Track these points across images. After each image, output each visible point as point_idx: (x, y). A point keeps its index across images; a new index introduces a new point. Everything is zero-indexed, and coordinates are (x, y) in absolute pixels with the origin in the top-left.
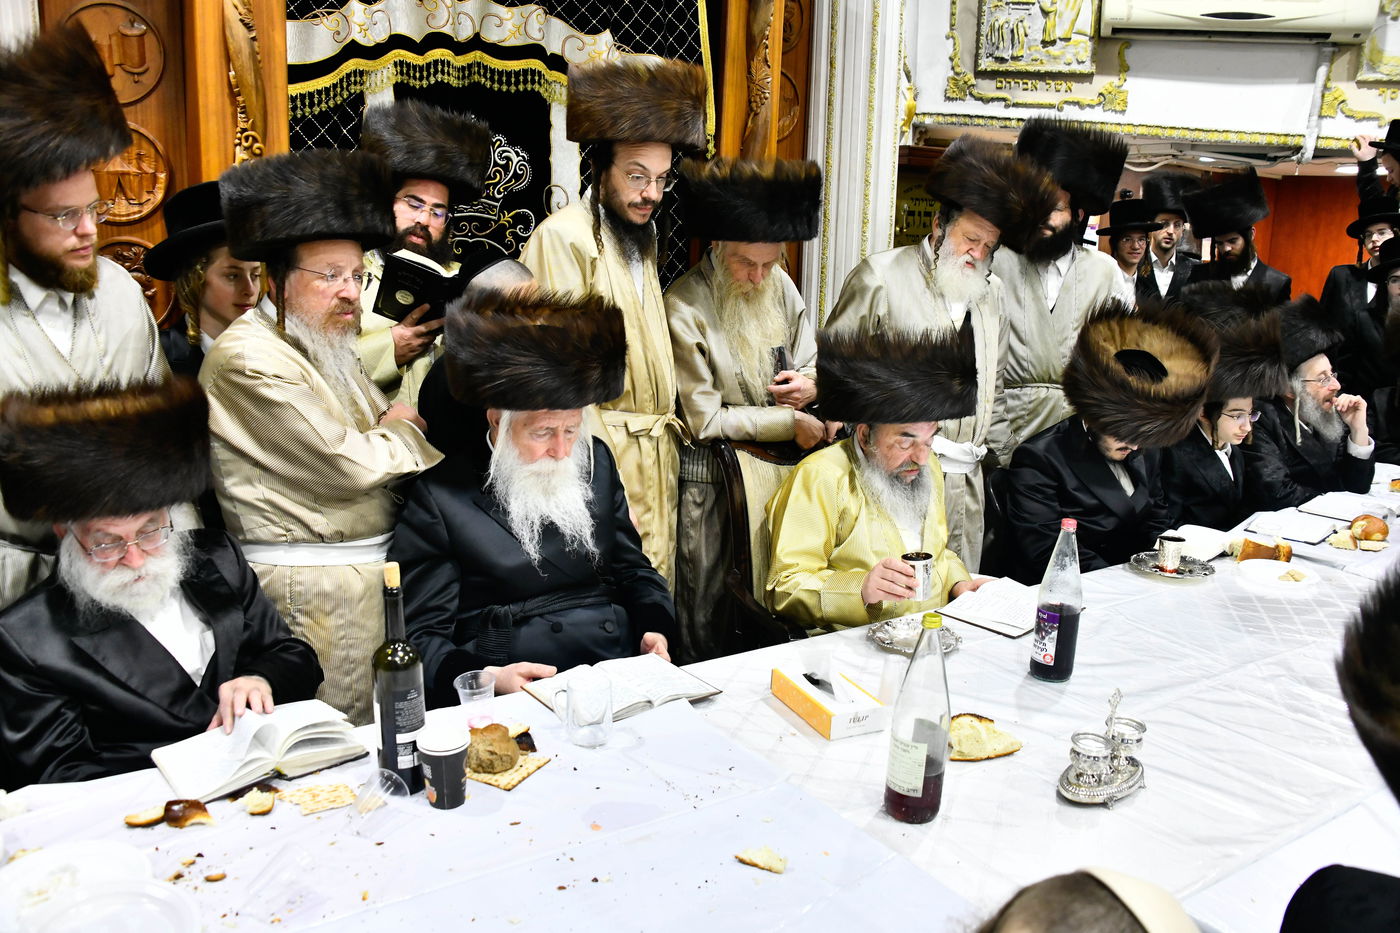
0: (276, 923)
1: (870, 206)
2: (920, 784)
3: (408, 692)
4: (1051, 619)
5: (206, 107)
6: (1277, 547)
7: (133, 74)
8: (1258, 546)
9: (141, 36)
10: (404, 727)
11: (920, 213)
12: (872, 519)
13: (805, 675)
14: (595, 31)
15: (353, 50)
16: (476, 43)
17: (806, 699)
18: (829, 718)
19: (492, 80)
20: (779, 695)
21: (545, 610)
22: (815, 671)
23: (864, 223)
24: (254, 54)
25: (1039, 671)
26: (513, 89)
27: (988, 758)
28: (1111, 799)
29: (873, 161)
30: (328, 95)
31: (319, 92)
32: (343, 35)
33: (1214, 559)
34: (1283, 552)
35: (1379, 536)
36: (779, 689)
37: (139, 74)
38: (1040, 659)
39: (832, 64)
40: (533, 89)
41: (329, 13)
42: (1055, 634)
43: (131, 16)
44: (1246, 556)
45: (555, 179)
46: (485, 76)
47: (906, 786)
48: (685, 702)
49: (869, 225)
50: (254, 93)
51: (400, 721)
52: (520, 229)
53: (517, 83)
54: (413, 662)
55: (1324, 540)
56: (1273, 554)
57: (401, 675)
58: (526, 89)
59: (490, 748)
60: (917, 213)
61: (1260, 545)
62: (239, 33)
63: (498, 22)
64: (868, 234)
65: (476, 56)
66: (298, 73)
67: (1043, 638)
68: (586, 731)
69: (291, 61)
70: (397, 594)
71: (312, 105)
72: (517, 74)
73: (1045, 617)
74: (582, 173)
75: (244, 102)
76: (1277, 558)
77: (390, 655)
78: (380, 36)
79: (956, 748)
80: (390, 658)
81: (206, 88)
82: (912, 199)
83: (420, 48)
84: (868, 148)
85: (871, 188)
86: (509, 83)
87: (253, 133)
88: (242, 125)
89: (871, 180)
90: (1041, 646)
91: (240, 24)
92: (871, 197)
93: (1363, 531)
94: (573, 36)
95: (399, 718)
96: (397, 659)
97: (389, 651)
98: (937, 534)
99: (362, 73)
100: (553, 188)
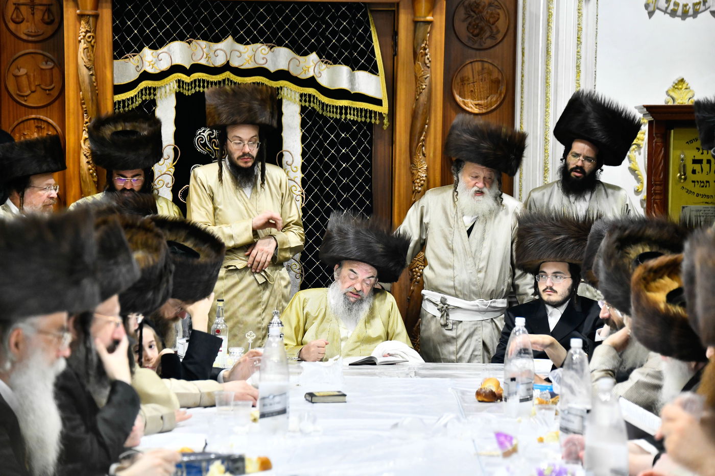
5: (69, 110)
7: (46, 90)
9: (52, 69)
14: (306, 54)
15: (145, 76)
16: (227, 67)
30: (132, 101)
31: (128, 99)
32: (140, 68)
37: (49, 90)
41: (134, 56)
43: (46, 59)
45: (285, 147)
50: (90, 103)
60: (705, 162)
62: (84, 72)
63: (239, 54)
65: (227, 75)
66: (118, 89)
69: (116, 83)
71: (124, 107)
75: (86, 108)
78: (164, 66)
81: (69, 101)
83: (188, 72)
88: (86, 120)
91: (85, 67)
94: (294, 58)
99: (155, 89)
100: (284, 153)
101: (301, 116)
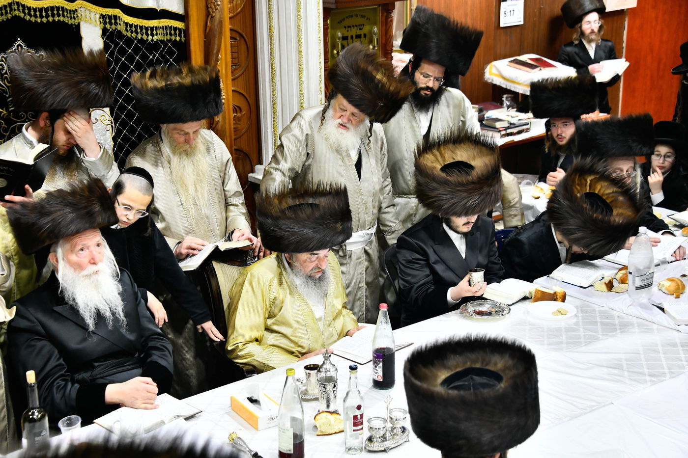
1: (304, 60)
2: (292, 447)
3: (41, 432)
6: (555, 293)
8: (543, 293)
11: (352, 37)
13: (248, 398)
17: (247, 411)
18: (257, 418)
20: (234, 410)
22: (254, 396)
23: (300, 71)
27: (335, 433)
28: (388, 448)
29: (302, 27)
34: (559, 296)
36: (235, 406)
44: (537, 299)
47: (286, 449)
48: (182, 419)
49: (304, 72)
54: (43, 417)
55: (592, 285)
56: (553, 297)
57: (37, 424)
60: (349, 38)
61: (545, 293)
64: (304, 79)
70: (33, 386)
76: (555, 300)
77: (31, 415)
79: (319, 429)
80: (31, 417)
82: (345, 27)
84: (298, 17)
85: (303, 46)
89: (303, 40)
92: (303, 53)
96: (35, 417)
97: (30, 413)
98: (333, 306)
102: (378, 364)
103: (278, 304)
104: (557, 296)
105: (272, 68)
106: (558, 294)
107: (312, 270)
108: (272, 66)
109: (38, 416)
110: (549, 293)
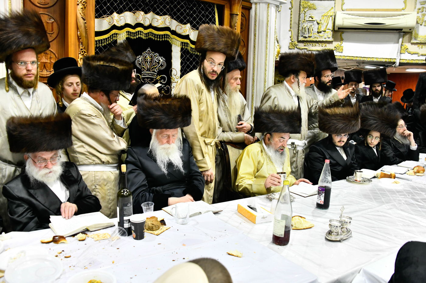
0: (86, 269)
1: (267, 77)
2: (283, 233)
3: (128, 204)
4: (322, 190)
5: (71, 42)
6: (391, 174)
7: (50, 34)
9: (52, 23)
10: (126, 215)
12: (268, 164)
13: (248, 206)
14: (185, 24)
15: (114, 27)
16: (150, 26)
17: (248, 212)
18: (255, 217)
19: (155, 37)
20: (240, 212)
21: (169, 189)
22: (251, 205)
23: (265, 82)
24: (85, 27)
25: (319, 206)
26: (161, 40)
27: (304, 229)
28: (342, 239)
29: (267, 64)
30: (106, 40)
31: (104, 39)
32: (111, 23)
33: (372, 178)
35: (422, 172)
36: (240, 210)
38: (319, 202)
39: (255, 35)
40: (167, 40)
41: (107, 17)
42: (324, 194)
43: (50, 17)
44: (382, 177)
45: (173, 67)
46: (153, 36)
47: (279, 234)
48: (212, 213)
50: (85, 38)
51: (125, 213)
52: (162, 81)
53: (162, 38)
54: (129, 195)
55: (405, 173)
56: (390, 176)
57: (126, 198)
58: (165, 40)
59: (152, 223)
61: (386, 174)
62: (81, 21)
63: (157, 20)
65: (150, 30)
66: (98, 34)
67: (320, 196)
68: (181, 220)
69: (96, 30)
71: (102, 43)
72: (162, 35)
73: (321, 189)
74: (181, 65)
75: (82, 41)
76: (391, 178)
78: (122, 24)
79: (294, 225)
80: (122, 194)
81: (71, 37)
82: (279, 77)
83: (134, 27)
84: (266, 60)
85: (267, 72)
86: (160, 38)
87: (84, 50)
88: (81, 48)
89: (267, 69)
90: (319, 198)
91: (82, 19)
92: (267, 75)
93: (417, 170)
94: (179, 25)
95: (125, 212)
96: (125, 194)
97: (122, 191)
99: (117, 34)
100: (172, 69)
101: (181, 52)
102: (321, 194)
103: (261, 164)
104: (392, 176)
105: (253, 80)
106: (392, 175)
107: (279, 147)
108: (253, 79)
109: (126, 194)
110: (388, 174)
